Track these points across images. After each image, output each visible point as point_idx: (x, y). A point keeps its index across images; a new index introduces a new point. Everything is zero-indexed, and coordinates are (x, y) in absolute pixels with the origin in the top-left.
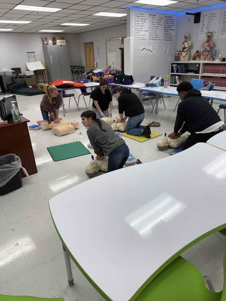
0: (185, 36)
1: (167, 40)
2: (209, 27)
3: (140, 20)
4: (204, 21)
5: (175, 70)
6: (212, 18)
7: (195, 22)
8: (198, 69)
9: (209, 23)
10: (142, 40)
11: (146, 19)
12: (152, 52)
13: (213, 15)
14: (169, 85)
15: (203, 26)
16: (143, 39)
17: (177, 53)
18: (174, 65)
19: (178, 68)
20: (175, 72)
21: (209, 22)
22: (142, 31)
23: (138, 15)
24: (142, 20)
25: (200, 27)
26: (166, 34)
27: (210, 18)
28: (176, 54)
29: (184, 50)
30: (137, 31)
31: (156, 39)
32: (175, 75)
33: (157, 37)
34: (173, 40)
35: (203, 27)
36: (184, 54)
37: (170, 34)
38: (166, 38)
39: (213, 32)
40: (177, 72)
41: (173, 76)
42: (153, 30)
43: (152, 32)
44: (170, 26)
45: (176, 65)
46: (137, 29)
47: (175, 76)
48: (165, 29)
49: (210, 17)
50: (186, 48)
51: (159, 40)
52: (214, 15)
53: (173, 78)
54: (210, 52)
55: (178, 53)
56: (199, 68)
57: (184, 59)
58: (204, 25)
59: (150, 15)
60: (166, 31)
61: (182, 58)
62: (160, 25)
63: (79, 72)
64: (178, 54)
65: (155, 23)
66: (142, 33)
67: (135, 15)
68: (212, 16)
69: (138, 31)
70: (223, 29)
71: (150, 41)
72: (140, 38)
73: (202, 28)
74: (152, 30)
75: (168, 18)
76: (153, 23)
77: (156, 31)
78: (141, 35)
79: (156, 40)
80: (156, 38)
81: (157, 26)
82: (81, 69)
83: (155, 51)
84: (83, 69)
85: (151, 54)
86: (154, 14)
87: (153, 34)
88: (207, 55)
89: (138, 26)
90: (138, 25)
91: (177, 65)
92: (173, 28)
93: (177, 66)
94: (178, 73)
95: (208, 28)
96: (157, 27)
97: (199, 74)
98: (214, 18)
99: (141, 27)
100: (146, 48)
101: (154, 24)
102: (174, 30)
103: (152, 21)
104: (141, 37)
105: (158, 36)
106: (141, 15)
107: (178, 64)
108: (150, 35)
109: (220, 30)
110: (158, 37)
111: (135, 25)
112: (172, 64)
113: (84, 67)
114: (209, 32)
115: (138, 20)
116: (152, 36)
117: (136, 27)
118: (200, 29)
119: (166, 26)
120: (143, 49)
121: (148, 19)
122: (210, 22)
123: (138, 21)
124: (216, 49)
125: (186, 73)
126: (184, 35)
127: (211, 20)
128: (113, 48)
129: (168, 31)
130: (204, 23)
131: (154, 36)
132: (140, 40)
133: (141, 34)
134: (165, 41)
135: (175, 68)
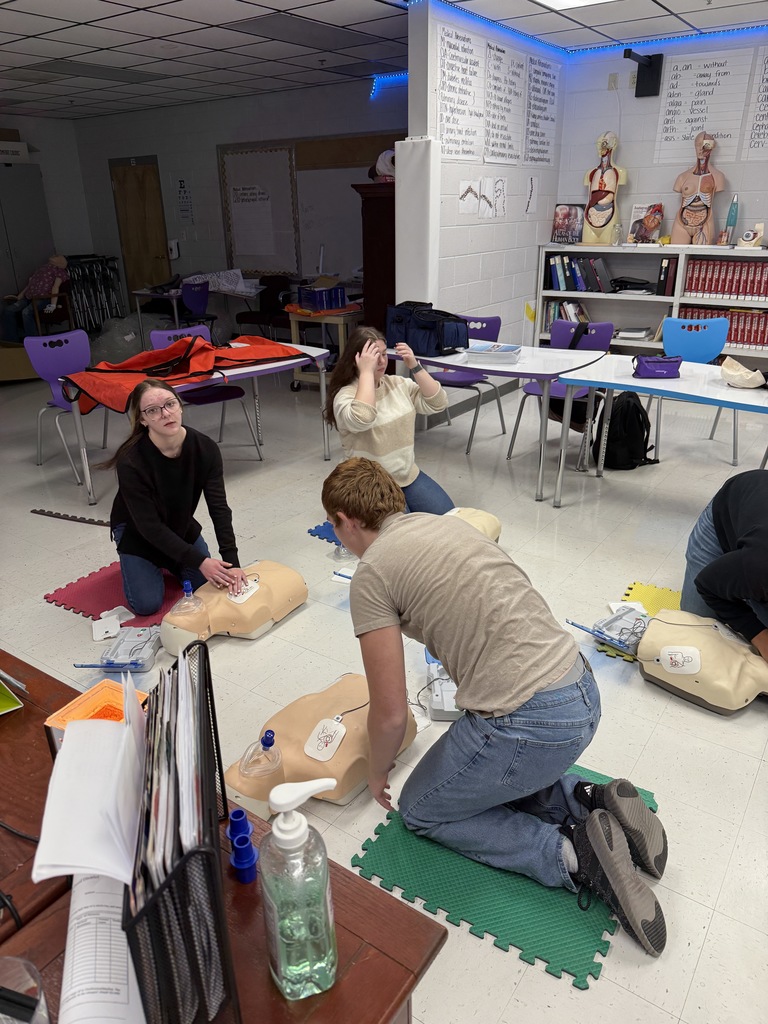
0: (604, 145)
1: (533, 159)
2: (702, 115)
3: (459, 64)
4: (676, 91)
5: (561, 278)
6: (713, 80)
7: (639, 94)
8: (666, 277)
9: (701, 98)
10: (464, 152)
11: (476, 64)
12: (490, 205)
13: (716, 69)
14: (537, 342)
15: (672, 108)
16: (467, 148)
17: (562, 211)
18: (555, 261)
19: (572, 271)
20: (563, 286)
21: (699, 94)
22: (464, 112)
23: (453, 41)
24: (465, 66)
25: (663, 111)
26: (532, 133)
27: (705, 80)
28: (556, 215)
29: (600, 202)
30: (448, 114)
31: (502, 151)
32: (560, 301)
33: (507, 142)
34: (548, 161)
35: (675, 113)
36: (599, 218)
37: (543, 135)
38: (533, 151)
39: (717, 136)
40: (572, 284)
41: (553, 305)
42: (496, 112)
43: (493, 121)
44: (545, 101)
45: (566, 260)
46: (449, 104)
47: (561, 304)
48: (529, 113)
49: (701, 76)
50: (608, 192)
51: (511, 156)
52: (722, 70)
53: (552, 312)
54: (711, 212)
55: (565, 211)
56: (671, 274)
57: (598, 235)
58: (678, 104)
59: (490, 47)
60: (532, 120)
61: (589, 234)
62: (516, 94)
63: (93, 283)
64: (567, 216)
65: (503, 86)
66: (465, 122)
67: (443, 39)
68: (713, 71)
69: (453, 111)
70: (760, 123)
71: (487, 160)
72: (456, 142)
73: (669, 117)
74: (493, 111)
75: (538, 68)
76: (498, 84)
77: (503, 118)
78: (460, 132)
79: (503, 155)
80: (504, 146)
81: (509, 98)
82: (104, 269)
83: (500, 201)
84: (113, 269)
85: (490, 212)
86: (500, 47)
87: (495, 131)
88: (702, 223)
89: (452, 89)
90: (453, 84)
91: (571, 260)
92: (552, 111)
93: (570, 264)
94: (576, 290)
95: (696, 120)
96: (509, 102)
97: (673, 295)
98: (720, 78)
99: (463, 97)
100: (476, 189)
101: (499, 89)
102: (553, 120)
103: (493, 72)
104: (460, 138)
105: (509, 138)
106: (460, 44)
107: (573, 256)
108: (488, 132)
109: (749, 127)
110: (510, 142)
111: (444, 83)
112: (549, 255)
113: (114, 259)
114: (706, 136)
115: (451, 62)
116: (492, 140)
117: (447, 94)
118: (661, 120)
119: (533, 102)
120: (467, 192)
121: (482, 64)
122: (705, 93)
123: (452, 67)
124: (735, 200)
125: (615, 292)
126: (601, 140)
127: (710, 89)
128: (257, 186)
129: (538, 121)
130: (677, 99)
131: (499, 141)
132: (457, 152)
133: (460, 128)
134: (529, 163)
135: (560, 272)
